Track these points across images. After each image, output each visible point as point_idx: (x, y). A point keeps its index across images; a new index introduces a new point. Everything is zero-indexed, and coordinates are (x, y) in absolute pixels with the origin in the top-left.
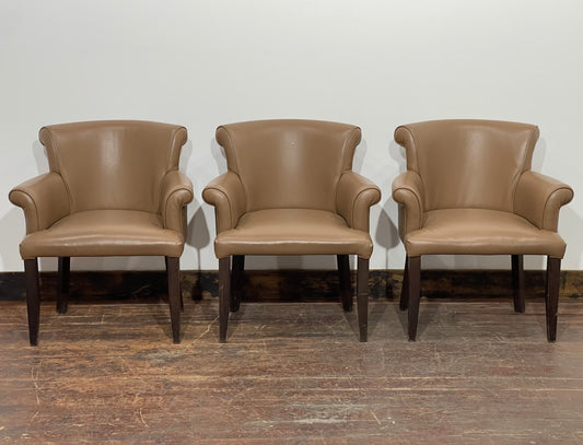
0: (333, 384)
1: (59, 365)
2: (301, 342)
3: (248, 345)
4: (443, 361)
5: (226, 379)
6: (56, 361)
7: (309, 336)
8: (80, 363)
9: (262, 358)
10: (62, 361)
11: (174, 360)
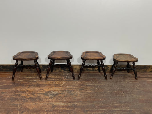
0: (98, 106)
1: (25, 97)
2: (87, 88)
3: (74, 89)
4: (125, 96)
5: (69, 104)
6: (24, 95)
7: (89, 86)
8: (31, 96)
9: (78, 95)
10: (26, 95)
11: (55, 96)
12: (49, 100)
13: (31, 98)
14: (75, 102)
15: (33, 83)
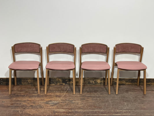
12: (50, 107)
13: (32, 106)
14: (76, 109)
15: (33, 94)
